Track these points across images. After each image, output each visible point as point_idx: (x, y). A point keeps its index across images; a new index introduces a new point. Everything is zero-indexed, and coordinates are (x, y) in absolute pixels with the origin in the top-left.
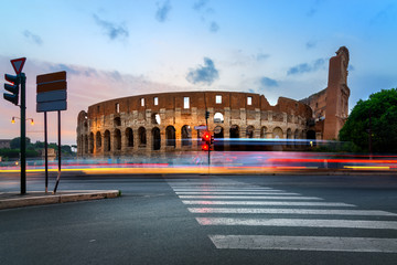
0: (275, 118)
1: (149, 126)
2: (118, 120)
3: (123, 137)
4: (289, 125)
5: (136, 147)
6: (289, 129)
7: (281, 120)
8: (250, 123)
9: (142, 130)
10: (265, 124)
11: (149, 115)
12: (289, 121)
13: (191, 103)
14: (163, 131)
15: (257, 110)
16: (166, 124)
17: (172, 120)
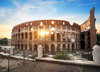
0: (72, 30)
1: (28, 32)
2: (19, 30)
3: (21, 36)
4: (77, 32)
5: (24, 39)
6: (77, 33)
7: (74, 30)
8: (64, 31)
9: (26, 33)
10: (69, 31)
11: (28, 28)
12: (76, 31)
13: (43, 24)
14: (33, 33)
15: (66, 26)
16: (34, 31)
17: (36, 30)
